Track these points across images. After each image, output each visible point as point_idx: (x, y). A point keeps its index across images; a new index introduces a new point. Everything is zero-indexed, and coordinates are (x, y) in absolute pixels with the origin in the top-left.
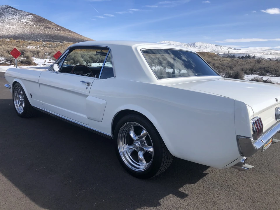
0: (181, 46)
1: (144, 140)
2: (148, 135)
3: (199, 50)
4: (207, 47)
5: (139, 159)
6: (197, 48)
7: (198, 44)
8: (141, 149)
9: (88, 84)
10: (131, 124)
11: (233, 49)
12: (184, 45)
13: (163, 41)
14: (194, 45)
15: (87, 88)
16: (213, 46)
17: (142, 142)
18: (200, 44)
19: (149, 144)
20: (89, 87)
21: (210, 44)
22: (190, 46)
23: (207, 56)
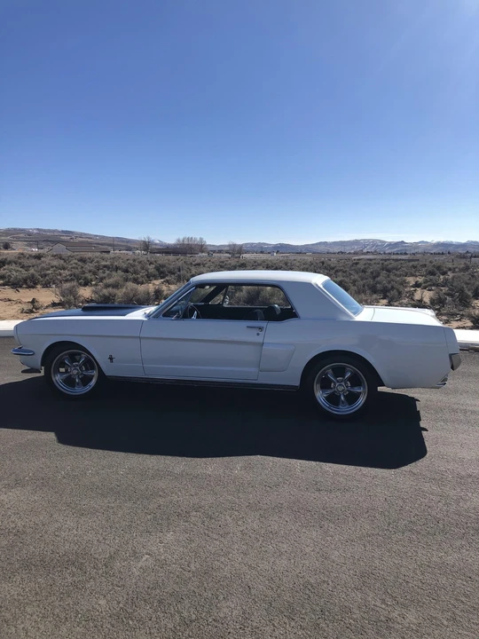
1: (347, 381)
9: (261, 329)
20: (262, 333)
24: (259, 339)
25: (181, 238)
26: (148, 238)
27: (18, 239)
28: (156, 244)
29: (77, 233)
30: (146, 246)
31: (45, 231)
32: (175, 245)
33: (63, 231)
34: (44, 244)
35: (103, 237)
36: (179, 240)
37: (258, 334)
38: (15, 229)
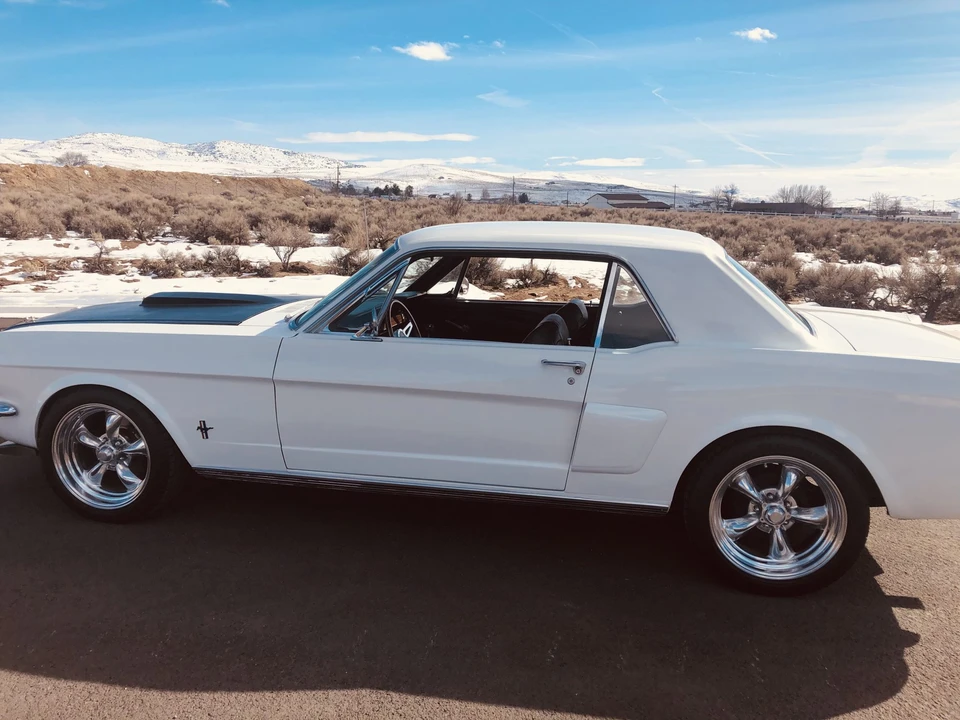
0: (164, 153)
1: (787, 497)
3: (232, 167)
4: (259, 157)
6: (225, 160)
7: (224, 147)
9: (579, 368)
11: (344, 165)
12: (174, 149)
13: (89, 135)
14: (210, 149)
16: (280, 156)
17: (785, 502)
18: (233, 147)
21: (267, 149)
22: (196, 155)
23: (282, 191)
24: (575, 394)
30: (728, 199)
37: (571, 382)
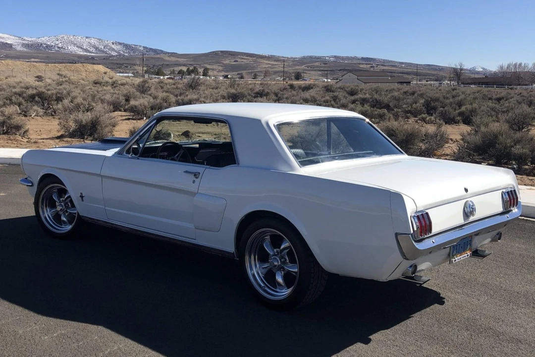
1: (284, 255)
2: (291, 248)
5: (277, 282)
8: (280, 268)
9: (196, 175)
10: (265, 232)
15: (194, 182)
17: (282, 257)
19: (293, 261)
20: (197, 180)
25: (505, 65)
26: (461, 65)
27: (313, 68)
28: (478, 73)
29: (379, 60)
30: (457, 74)
31: (343, 58)
32: (495, 73)
33: (363, 59)
34: (340, 73)
35: (410, 65)
36: (502, 67)
38: (311, 57)
